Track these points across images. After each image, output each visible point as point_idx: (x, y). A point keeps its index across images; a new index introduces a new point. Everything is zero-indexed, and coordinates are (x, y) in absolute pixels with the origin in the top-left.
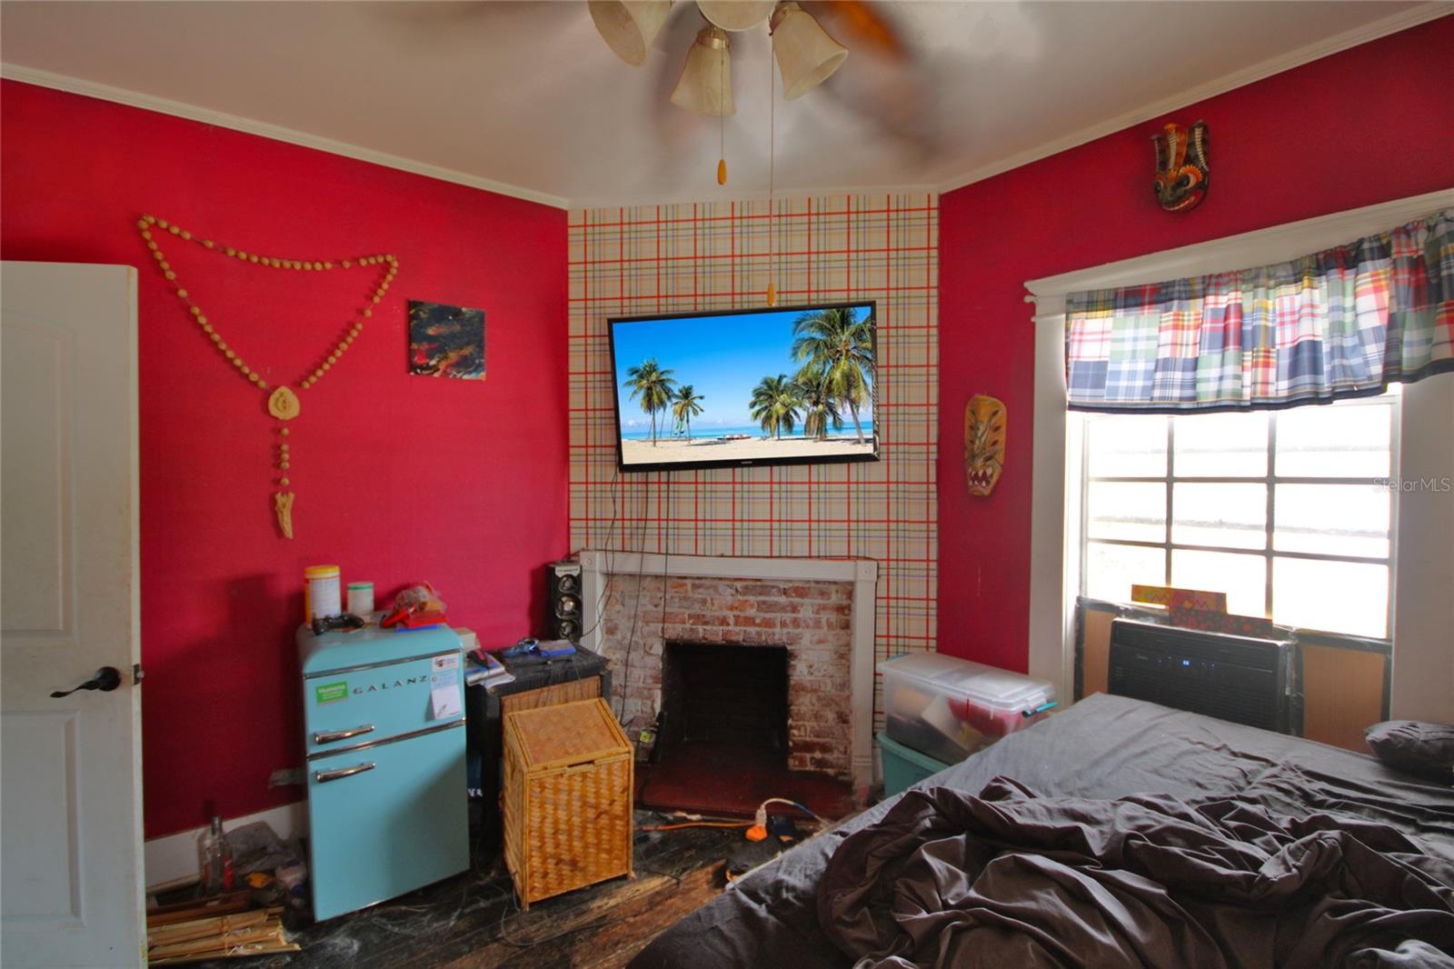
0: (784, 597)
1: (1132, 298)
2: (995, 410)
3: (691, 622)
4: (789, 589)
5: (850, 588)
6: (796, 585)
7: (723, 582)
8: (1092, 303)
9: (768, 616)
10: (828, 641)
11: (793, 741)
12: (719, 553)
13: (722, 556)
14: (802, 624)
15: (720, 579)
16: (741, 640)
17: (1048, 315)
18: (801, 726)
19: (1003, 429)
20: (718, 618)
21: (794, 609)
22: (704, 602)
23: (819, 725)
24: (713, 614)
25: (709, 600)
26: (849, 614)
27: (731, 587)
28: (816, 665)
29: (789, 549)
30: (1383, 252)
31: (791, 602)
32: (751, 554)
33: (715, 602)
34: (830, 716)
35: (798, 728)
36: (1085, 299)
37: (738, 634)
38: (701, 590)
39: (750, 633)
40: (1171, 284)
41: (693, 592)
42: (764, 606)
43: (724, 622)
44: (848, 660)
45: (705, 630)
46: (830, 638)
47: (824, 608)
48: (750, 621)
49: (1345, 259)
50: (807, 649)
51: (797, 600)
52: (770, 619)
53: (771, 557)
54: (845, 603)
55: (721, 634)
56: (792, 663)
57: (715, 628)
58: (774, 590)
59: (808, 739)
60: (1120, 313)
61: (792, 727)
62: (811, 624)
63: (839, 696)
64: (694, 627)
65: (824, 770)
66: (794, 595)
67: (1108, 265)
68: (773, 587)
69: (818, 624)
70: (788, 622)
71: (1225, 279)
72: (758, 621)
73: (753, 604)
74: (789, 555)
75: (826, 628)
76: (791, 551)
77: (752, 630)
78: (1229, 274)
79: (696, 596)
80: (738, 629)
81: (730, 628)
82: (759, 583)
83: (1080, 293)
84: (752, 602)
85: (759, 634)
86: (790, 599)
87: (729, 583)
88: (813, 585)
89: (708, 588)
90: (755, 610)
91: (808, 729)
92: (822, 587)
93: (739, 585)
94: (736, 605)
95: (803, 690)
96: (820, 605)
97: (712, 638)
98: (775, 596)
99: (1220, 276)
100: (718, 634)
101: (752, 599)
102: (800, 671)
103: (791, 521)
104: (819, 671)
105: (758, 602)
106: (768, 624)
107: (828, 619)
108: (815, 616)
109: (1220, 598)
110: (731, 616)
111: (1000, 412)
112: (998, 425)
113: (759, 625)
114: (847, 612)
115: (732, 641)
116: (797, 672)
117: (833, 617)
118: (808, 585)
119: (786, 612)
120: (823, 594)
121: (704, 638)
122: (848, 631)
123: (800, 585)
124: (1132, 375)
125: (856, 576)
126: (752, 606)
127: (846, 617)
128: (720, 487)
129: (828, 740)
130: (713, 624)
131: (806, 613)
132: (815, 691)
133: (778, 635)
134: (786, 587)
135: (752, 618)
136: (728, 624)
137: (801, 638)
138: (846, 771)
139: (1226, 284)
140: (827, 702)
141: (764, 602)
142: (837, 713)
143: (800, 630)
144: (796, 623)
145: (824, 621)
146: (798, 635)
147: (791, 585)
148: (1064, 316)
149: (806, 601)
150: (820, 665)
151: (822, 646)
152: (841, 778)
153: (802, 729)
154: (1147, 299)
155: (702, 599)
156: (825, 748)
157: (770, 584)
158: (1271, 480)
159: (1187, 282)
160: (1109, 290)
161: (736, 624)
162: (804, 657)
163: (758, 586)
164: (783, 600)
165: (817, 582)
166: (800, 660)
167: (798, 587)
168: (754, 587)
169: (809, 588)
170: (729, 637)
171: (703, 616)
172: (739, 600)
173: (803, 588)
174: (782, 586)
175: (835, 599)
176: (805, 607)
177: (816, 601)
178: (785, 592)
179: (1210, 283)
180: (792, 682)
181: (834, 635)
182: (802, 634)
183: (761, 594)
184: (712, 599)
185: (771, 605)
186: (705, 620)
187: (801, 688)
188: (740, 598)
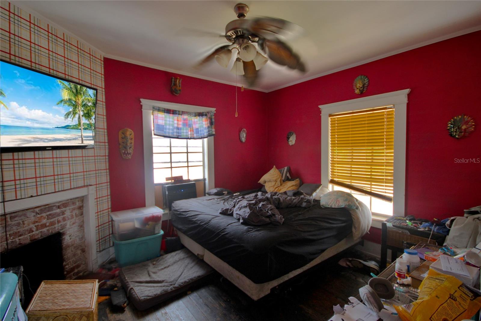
0: (59, 209)
1: (168, 111)
2: (131, 133)
3: (12, 238)
4: (60, 205)
5: (82, 198)
6: (63, 202)
7: (29, 211)
8: (159, 110)
9: (52, 220)
10: (76, 222)
11: (66, 271)
12: (30, 195)
13: (32, 196)
14: (67, 219)
15: (27, 210)
16: (40, 236)
17: (146, 109)
18: (68, 263)
19: (133, 139)
20: (27, 230)
21: (63, 213)
22: (19, 224)
23: (75, 259)
24: (24, 229)
25: (21, 223)
26: (83, 209)
27: (33, 212)
28: (72, 234)
29: (62, 187)
30: (206, 115)
31: (61, 210)
32: (46, 193)
33: (25, 222)
34: (79, 252)
35: (68, 264)
36: (158, 108)
37: (38, 234)
38: (16, 219)
39: (44, 232)
40: (176, 111)
41: (11, 221)
42: (50, 216)
43: (31, 231)
44: (83, 227)
45: (19, 239)
46: (77, 221)
47: (74, 209)
48: (44, 226)
49: (200, 115)
50: (69, 229)
51: (64, 209)
52: (53, 221)
53: (55, 192)
54: (81, 205)
55: (29, 238)
56: (64, 237)
57: (26, 236)
58: (54, 208)
59: (71, 267)
60: (166, 114)
61: (65, 265)
62: (70, 217)
63: (82, 242)
64: (14, 240)
65: (79, 275)
66: (62, 207)
67: (163, 102)
68: (54, 206)
69: (72, 217)
70: (61, 220)
71: (185, 113)
72: (48, 224)
73: (45, 217)
74: (62, 190)
75: (75, 217)
76: (63, 188)
77: (45, 230)
78: (186, 112)
79: (13, 223)
80: (37, 232)
81: (34, 233)
82: (47, 206)
83: (156, 107)
84: (44, 216)
85: (48, 230)
86: (62, 209)
87: (32, 210)
88: (70, 201)
89: (21, 216)
90: (46, 220)
91: (72, 262)
92: (72, 201)
93: (37, 210)
94: (36, 220)
95: (69, 247)
96: (72, 208)
97: (23, 242)
98: (55, 210)
99: (184, 112)
100: (28, 239)
101: (44, 215)
102: (67, 240)
103: (63, 174)
104: (74, 236)
105: (47, 215)
106: (52, 224)
107: (76, 213)
108: (71, 213)
109: (181, 177)
110: (34, 227)
111: (132, 134)
112: (132, 138)
113: (48, 226)
114: (82, 208)
115: (35, 239)
116: (66, 240)
117: (77, 212)
118: (68, 201)
119: (60, 216)
120: (74, 203)
121: (20, 244)
122: (82, 216)
123: (65, 202)
124: (169, 129)
125: (88, 193)
126: (44, 218)
127: (81, 211)
128: (28, 161)
129: (79, 262)
130: (25, 234)
131: (68, 214)
132: (72, 245)
133: (57, 228)
134: (59, 205)
135: (44, 224)
136: (33, 231)
137: (66, 225)
138: (86, 270)
139: (186, 114)
140: (77, 248)
141: (50, 215)
142: (81, 250)
143: (66, 222)
144: (64, 219)
145: (74, 215)
146: (65, 224)
147: (61, 203)
148: (152, 111)
149: (68, 208)
150: (74, 233)
151: (74, 225)
152: (85, 274)
153: (70, 263)
154: (171, 112)
155: (17, 223)
156: (78, 266)
157: (52, 205)
158: (187, 153)
159: (179, 111)
160: (163, 108)
161: (37, 230)
162: (68, 232)
163: (48, 207)
164: (58, 211)
165: (71, 199)
166: (67, 234)
167: (64, 204)
168: (45, 208)
169: (68, 202)
170: (34, 238)
171: (19, 232)
172: (38, 217)
173: (66, 203)
174: (57, 205)
175: (78, 204)
176: (67, 211)
177: (71, 207)
178: (59, 207)
179: (183, 113)
180: (64, 246)
181: (78, 219)
182: (66, 223)
183: (48, 211)
184: (23, 222)
185: (54, 215)
186: (20, 234)
187: (68, 246)
188: (39, 216)
